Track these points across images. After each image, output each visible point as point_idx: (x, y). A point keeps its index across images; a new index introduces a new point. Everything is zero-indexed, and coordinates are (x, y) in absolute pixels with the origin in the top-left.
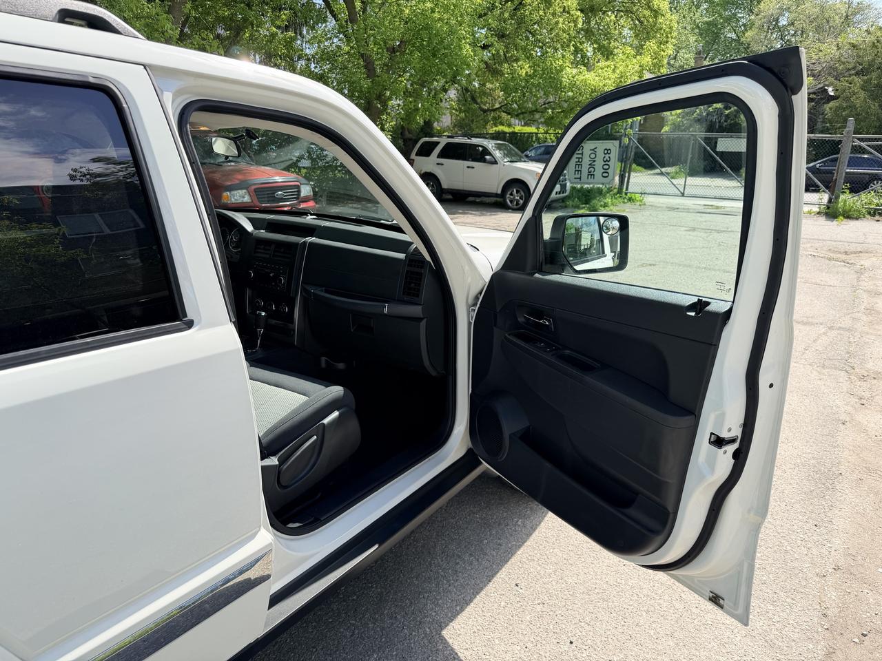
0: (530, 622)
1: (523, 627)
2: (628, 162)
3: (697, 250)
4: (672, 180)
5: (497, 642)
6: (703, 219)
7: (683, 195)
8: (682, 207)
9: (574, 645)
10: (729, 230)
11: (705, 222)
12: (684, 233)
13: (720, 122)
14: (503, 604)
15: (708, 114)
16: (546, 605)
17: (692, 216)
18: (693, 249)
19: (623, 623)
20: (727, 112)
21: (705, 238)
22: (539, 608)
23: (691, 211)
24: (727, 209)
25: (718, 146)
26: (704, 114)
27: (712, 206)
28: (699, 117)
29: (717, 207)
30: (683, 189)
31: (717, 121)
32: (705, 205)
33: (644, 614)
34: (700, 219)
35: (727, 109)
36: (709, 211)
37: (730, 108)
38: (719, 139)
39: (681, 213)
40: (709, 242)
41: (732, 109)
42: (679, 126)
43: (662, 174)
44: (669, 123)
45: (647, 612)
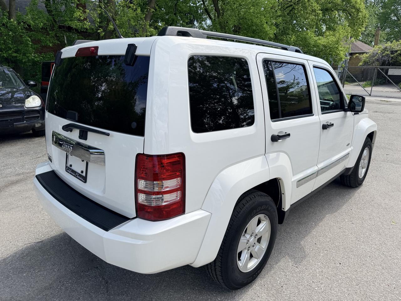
0: (323, 256)
1: (320, 257)
2: (343, 80)
3: (379, 121)
4: (365, 88)
5: (311, 261)
6: (381, 107)
7: (370, 95)
8: (370, 101)
9: (341, 265)
10: (394, 112)
11: (382, 108)
12: (372, 113)
13: (388, 60)
14: (311, 249)
15: (382, 57)
16: (328, 251)
17: (375, 105)
18: (377, 121)
19: (360, 259)
20: (392, 56)
21: (383, 115)
22: (326, 252)
23: (374, 103)
24: (393, 102)
25: (389, 73)
26: (381, 57)
27: (384, 101)
28: (378, 58)
29: (387, 101)
30: (370, 92)
31: (387, 60)
32: (381, 100)
33: (368, 257)
34: (379, 107)
35: (392, 54)
36: (383, 103)
37: (394, 54)
38: (389, 69)
39: (369, 104)
40: (384, 117)
41: (395, 54)
42: (368, 63)
43: (360, 85)
44: (363, 61)
45: (370, 257)
